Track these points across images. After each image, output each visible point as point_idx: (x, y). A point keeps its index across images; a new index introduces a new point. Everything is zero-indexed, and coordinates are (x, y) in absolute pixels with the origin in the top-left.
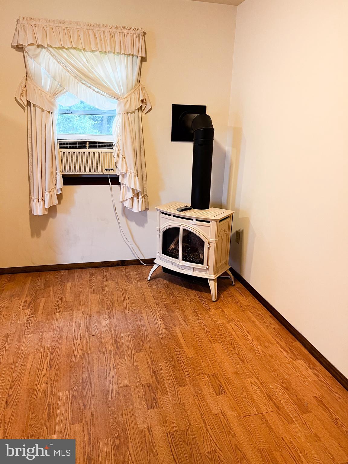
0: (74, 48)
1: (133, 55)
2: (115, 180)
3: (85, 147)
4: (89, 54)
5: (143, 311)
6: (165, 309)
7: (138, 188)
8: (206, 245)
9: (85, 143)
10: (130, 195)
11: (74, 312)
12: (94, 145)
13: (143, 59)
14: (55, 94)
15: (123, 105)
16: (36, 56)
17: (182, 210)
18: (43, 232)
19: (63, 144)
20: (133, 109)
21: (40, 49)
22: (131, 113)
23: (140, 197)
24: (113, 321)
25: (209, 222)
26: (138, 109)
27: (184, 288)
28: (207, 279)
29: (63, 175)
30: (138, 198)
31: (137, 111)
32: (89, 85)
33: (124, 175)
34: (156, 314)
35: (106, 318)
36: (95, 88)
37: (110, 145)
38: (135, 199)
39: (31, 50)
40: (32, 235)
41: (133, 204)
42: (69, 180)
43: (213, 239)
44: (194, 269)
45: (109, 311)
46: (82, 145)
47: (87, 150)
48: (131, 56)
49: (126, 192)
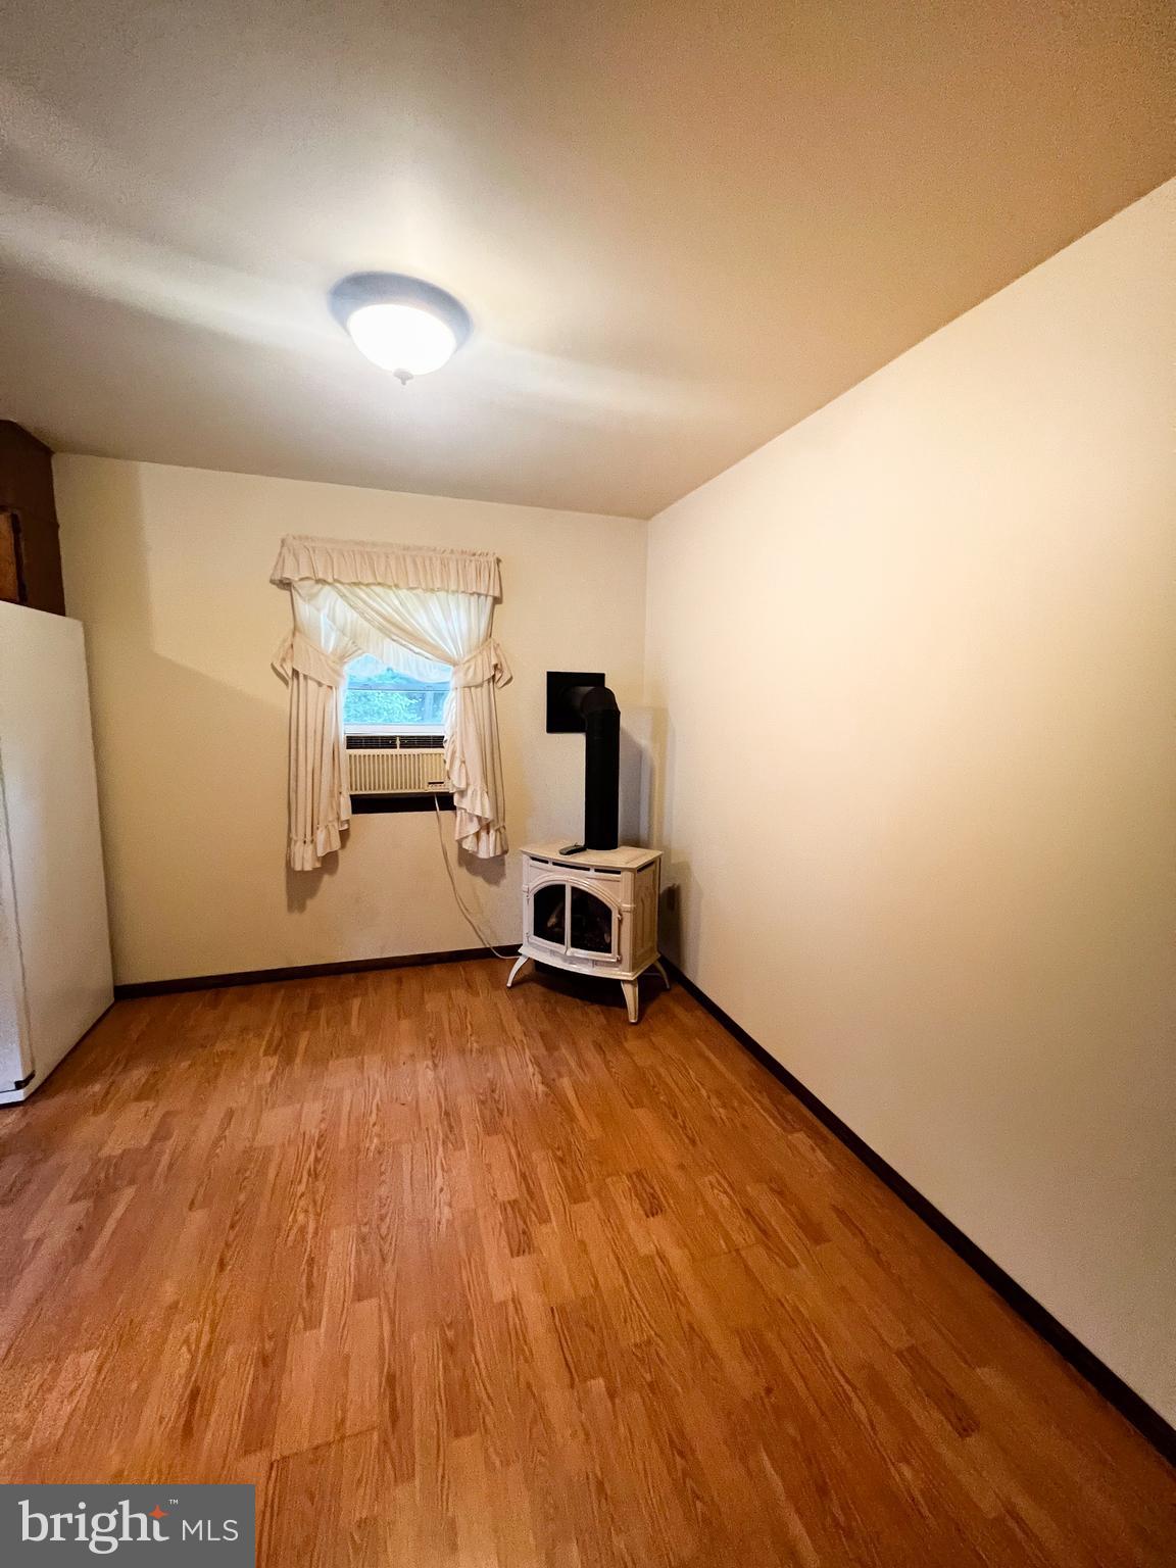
0: (379, 584)
1: (479, 595)
2: (446, 802)
3: (393, 746)
4: (403, 593)
5: (500, 1050)
7: (488, 815)
8: (615, 917)
9: (393, 738)
10: (474, 827)
12: (410, 742)
13: (497, 601)
14: (342, 658)
15: (461, 674)
16: (312, 597)
17: (570, 853)
18: (310, 903)
19: (354, 742)
20: (479, 681)
21: (320, 586)
22: (476, 687)
23: (492, 832)
24: (442, 1073)
25: (619, 873)
26: (489, 681)
27: (578, 1000)
28: (618, 981)
29: (351, 796)
30: (488, 833)
31: (486, 684)
32: (404, 643)
33: (462, 793)
34: (524, 1053)
35: (427, 1067)
36: (413, 648)
37: (437, 742)
38: (483, 834)
39: (305, 587)
40: (290, 908)
41: (480, 844)
42: (364, 804)
43: (627, 906)
44: (595, 963)
45: (434, 1053)
46: (387, 742)
47: (398, 751)
48: (476, 596)
49: (466, 822)
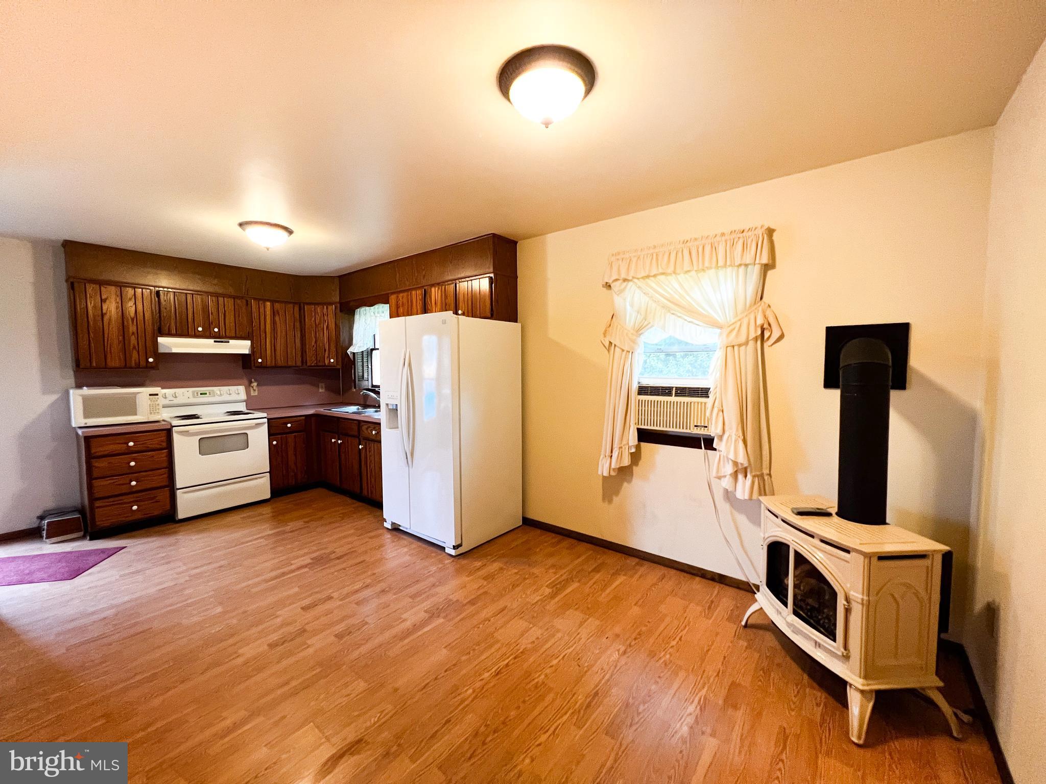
0: (663, 274)
1: (746, 265)
2: (709, 443)
3: (670, 394)
4: (682, 277)
5: (682, 674)
6: (724, 692)
7: (742, 459)
8: (841, 603)
9: (670, 389)
10: (729, 469)
11: (590, 619)
12: (682, 392)
13: (767, 268)
14: (639, 331)
15: (724, 335)
16: (621, 291)
18: (616, 500)
19: (643, 390)
20: (743, 339)
21: (625, 283)
22: (740, 346)
23: (749, 476)
24: (623, 661)
25: (848, 552)
26: (756, 339)
28: (847, 682)
29: (638, 430)
30: (746, 476)
31: (751, 343)
32: (679, 315)
33: (721, 438)
34: (700, 691)
35: (618, 651)
36: (686, 318)
37: (703, 392)
38: (740, 477)
39: (616, 286)
40: (604, 499)
41: (737, 485)
42: (645, 436)
43: (857, 595)
44: (817, 645)
46: (666, 391)
47: (673, 399)
48: (743, 267)
49: (724, 464)
